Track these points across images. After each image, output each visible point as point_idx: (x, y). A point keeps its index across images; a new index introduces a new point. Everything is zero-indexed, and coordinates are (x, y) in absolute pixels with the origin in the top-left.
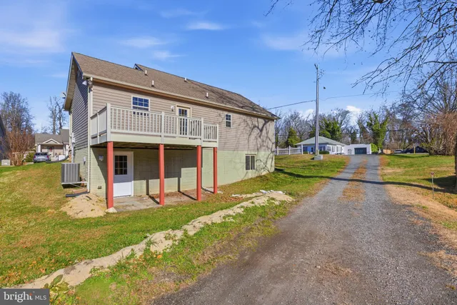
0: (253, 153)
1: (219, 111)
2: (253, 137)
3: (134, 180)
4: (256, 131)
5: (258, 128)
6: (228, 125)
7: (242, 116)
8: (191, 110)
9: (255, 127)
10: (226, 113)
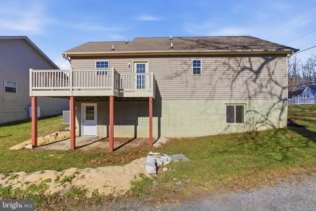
0: (240, 102)
1: (184, 59)
2: (240, 81)
3: (98, 124)
4: (247, 74)
5: (251, 69)
6: (197, 71)
7: (219, 59)
8: (148, 63)
9: (244, 68)
10: (193, 59)
